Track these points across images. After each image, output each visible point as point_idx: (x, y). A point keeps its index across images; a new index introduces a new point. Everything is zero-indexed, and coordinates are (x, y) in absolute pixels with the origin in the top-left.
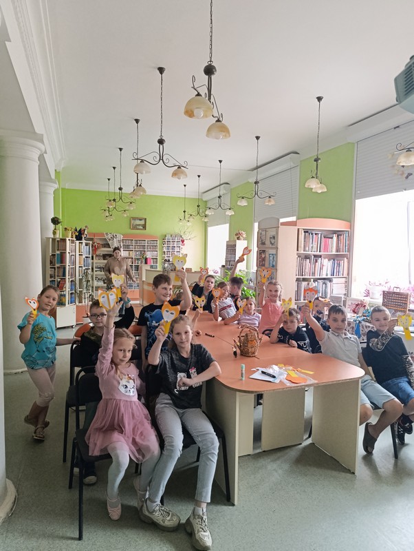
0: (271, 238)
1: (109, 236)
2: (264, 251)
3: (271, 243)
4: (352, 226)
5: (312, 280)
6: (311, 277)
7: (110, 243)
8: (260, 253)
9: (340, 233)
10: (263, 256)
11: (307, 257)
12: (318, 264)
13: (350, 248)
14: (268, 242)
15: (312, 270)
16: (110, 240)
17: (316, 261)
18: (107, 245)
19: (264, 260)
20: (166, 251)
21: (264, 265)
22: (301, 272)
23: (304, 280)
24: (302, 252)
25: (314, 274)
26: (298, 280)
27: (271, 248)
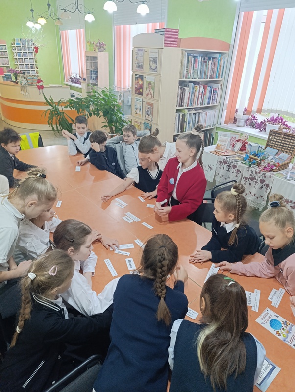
0: (151, 61)
2: (141, 77)
3: (151, 68)
6: (189, 107)
10: (140, 82)
12: (197, 93)
14: (146, 67)
15: (191, 100)
19: (141, 87)
20: (18, 58)
21: (141, 94)
22: (181, 102)
24: (184, 79)
25: (192, 104)
27: (151, 74)
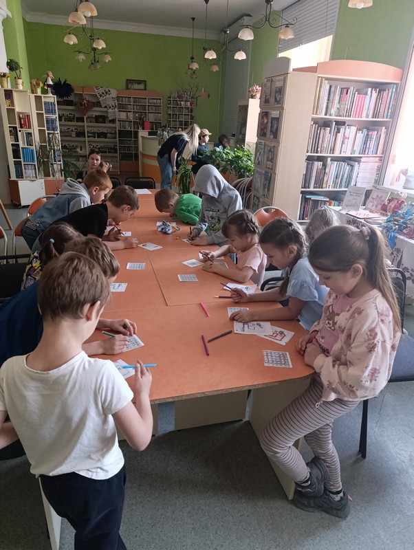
0: (276, 92)
1: (101, 91)
3: (276, 100)
4: (404, 77)
5: (329, 159)
6: (329, 155)
7: (101, 99)
8: (262, 118)
9: (384, 87)
10: (266, 121)
11: (326, 124)
12: (340, 136)
13: (395, 112)
14: (272, 100)
15: (331, 144)
16: (101, 96)
17: (338, 131)
18: (98, 104)
19: (265, 127)
20: (172, 113)
22: (315, 146)
23: (319, 159)
24: (323, 116)
25: (333, 150)
26: (309, 159)
27: (275, 109)
